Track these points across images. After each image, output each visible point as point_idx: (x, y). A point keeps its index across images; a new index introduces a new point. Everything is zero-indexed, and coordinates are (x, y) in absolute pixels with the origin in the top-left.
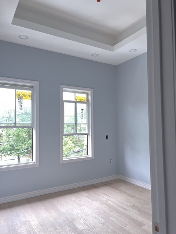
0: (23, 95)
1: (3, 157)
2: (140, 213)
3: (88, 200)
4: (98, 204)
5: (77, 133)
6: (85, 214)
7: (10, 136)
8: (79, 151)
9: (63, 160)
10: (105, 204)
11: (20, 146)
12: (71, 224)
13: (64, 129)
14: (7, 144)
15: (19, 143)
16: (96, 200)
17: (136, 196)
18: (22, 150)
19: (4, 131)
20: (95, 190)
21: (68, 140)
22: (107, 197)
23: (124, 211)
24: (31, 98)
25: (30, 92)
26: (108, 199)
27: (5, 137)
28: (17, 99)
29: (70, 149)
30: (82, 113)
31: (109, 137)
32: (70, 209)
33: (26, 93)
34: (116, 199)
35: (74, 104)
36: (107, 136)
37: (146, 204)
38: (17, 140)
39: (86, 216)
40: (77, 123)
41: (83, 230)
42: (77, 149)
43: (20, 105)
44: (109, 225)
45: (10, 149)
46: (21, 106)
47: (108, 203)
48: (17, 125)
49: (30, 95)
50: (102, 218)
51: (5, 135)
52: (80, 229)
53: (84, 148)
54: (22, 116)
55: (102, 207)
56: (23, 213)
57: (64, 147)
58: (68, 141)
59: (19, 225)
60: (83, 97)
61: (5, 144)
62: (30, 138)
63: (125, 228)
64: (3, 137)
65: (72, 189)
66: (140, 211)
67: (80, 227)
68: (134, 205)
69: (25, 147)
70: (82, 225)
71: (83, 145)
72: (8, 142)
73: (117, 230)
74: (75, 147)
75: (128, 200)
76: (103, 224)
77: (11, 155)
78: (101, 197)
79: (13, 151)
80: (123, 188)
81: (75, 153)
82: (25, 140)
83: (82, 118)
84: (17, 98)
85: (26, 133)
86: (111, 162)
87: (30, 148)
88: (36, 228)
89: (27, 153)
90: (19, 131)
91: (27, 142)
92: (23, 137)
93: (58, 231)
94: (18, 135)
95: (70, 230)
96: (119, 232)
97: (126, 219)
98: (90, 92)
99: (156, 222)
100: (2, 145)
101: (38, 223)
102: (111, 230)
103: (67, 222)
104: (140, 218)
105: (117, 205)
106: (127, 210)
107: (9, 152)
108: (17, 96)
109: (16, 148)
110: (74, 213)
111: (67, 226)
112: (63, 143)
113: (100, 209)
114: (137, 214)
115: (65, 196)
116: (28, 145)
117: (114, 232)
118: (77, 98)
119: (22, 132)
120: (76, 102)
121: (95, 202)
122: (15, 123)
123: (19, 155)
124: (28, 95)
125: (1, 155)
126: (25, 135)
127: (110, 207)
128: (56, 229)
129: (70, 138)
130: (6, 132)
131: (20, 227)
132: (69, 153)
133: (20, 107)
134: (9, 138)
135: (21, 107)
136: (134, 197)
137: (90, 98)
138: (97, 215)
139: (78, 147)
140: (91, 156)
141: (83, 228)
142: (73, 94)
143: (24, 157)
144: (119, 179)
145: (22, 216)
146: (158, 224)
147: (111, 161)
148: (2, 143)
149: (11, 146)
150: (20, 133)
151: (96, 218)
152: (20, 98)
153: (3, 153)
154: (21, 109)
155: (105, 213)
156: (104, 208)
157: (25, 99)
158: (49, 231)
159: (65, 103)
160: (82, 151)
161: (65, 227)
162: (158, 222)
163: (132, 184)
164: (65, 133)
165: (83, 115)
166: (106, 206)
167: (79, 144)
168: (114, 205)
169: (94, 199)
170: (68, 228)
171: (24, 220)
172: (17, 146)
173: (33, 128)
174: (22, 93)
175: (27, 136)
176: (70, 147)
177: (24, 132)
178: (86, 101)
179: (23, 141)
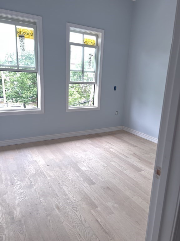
0: (24, 34)
1: (9, 104)
2: (139, 160)
3: (92, 146)
4: (101, 151)
5: (84, 81)
6: (88, 158)
7: (15, 83)
8: (85, 102)
9: (69, 108)
10: (108, 151)
11: (25, 94)
12: (75, 165)
13: (70, 78)
14: (12, 90)
15: (24, 90)
16: (99, 147)
17: (138, 146)
18: (28, 98)
19: (8, 76)
20: (99, 139)
21: (74, 90)
22: (109, 145)
23: (125, 158)
24: (33, 37)
25: (32, 29)
26: (111, 147)
27: (9, 83)
28: (18, 38)
29: (76, 99)
30: (90, 59)
31: (117, 88)
32: (75, 153)
33: (28, 31)
34: (118, 147)
35: (81, 48)
36: (115, 87)
37: (146, 154)
38: (22, 87)
39: (89, 160)
40: (84, 70)
41: (86, 171)
42: (83, 100)
43: (21, 46)
44: (110, 168)
45: (15, 96)
46: (23, 46)
47: (111, 151)
48: (19, 68)
49: (32, 34)
50: (104, 162)
51: (9, 81)
52: (84, 170)
53: (90, 100)
54: (26, 61)
55: (104, 153)
56: (31, 154)
57: (69, 97)
58: (73, 92)
59: (27, 164)
60: (92, 39)
61: (10, 91)
62: (34, 86)
63: (125, 172)
64: (7, 83)
65: (77, 137)
66: (140, 159)
67: (84, 169)
68: (134, 154)
69: (30, 94)
70: (86, 167)
71: (89, 96)
72: (12, 88)
73: (117, 173)
74: (81, 98)
75: (130, 149)
76: (105, 167)
77: (16, 102)
78: (104, 145)
79: (19, 98)
80: (126, 138)
81: (81, 104)
82: (30, 88)
83: (90, 65)
84: (18, 36)
85: (30, 80)
86: (117, 114)
87: (35, 96)
88: (43, 167)
89: (32, 101)
90: (23, 77)
91: (32, 90)
92: (28, 84)
93: (63, 170)
94: (22, 82)
95: (74, 171)
96: (119, 175)
97: (126, 164)
98: (100, 34)
99: (159, 167)
100: (7, 91)
101: (44, 163)
102: (111, 172)
103: (71, 164)
104: (139, 165)
105: (119, 152)
106: (128, 157)
107: (15, 99)
108: (17, 34)
109: (21, 95)
110: (78, 157)
111: (71, 167)
112: (69, 94)
113: (103, 155)
114: (136, 161)
115: (71, 142)
116: (33, 93)
117: (114, 175)
118: (85, 40)
119: (27, 79)
120: (84, 45)
121: (98, 149)
122: (18, 66)
123: (24, 102)
124: (30, 33)
125: (6, 101)
126: (29, 82)
127: (112, 154)
128: (61, 169)
129: (76, 89)
130: (10, 78)
131: (29, 166)
132: (75, 104)
133: (21, 47)
134: (14, 85)
135: (23, 48)
136: (136, 146)
137: (100, 41)
138: (100, 160)
139: (84, 98)
140: (97, 107)
141: (86, 169)
142: (82, 35)
143: (29, 105)
144: (122, 130)
145: (30, 157)
146: (160, 168)
147: (117, 112)
148: (7, 90)
149: (16, 93)
150: (25, 80)
151: (98, 162)
152: (22, 37)
153: (8, 100)
154: (23, 50)
155: (107, 158)
156: (106, 155)
157: (27, 38)
158: (55, 170)
159: (72, 46)
160: (88, 103)
161: (70, 168)
162: (161, 167)
163: (135, 135)
164: (71, 81)
165: (91, 62)
166: (108, 153)
167: (85, 96)
168: (116, 152)
169: (97, 146)
170: (72, 169)
171: (32, 160)
172: (22, 94)
173: (37, 73)
174: (23, 30)
175: (32, 84)
176: (76, 97)
177: (29, 79)
178: (95, 45)
179: (28, 89)
